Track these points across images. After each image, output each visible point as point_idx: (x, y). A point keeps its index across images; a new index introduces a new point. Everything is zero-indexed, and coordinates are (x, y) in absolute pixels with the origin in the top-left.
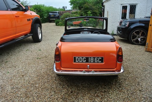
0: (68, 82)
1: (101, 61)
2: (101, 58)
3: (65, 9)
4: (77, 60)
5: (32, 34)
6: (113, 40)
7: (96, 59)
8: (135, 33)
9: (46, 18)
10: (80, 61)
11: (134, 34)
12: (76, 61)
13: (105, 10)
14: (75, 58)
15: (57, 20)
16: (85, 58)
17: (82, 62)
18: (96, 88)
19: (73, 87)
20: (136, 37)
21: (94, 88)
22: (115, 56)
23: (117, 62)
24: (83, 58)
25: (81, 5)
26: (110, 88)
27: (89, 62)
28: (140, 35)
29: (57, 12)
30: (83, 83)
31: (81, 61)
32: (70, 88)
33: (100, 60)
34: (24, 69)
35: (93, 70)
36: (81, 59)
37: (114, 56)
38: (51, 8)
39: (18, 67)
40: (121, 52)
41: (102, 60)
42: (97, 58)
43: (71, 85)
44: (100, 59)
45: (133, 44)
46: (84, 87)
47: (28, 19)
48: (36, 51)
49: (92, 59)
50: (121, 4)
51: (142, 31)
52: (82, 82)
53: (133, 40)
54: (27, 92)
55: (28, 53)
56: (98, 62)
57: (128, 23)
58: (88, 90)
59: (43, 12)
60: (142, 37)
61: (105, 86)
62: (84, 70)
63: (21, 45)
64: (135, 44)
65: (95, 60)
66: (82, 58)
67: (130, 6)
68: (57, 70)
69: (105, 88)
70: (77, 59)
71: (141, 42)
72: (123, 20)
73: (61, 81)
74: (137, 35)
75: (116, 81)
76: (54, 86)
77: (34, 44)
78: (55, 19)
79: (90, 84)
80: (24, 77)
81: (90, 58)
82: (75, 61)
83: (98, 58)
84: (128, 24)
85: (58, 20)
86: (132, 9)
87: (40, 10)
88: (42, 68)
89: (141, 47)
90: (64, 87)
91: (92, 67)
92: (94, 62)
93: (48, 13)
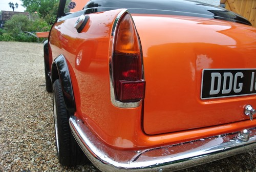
3: (13, 8)
10: (224, 90)
12: (212, 92)
16: (242, 75)
17: (232, 92)
27: (251, 90)
31: (227, 87)
36: (228, 79)
66: (231, 74)
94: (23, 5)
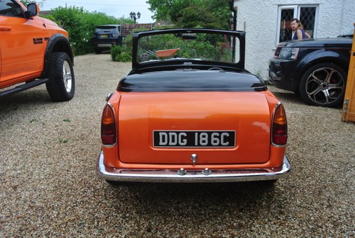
0: (140, 201)
1: (228, 143)
2: (228, 135)
3: (135, 19)
4: (164, 141)
5: (47, 79)
6: (260, 87)
7: (215, 136)
8: (314, 77)
9: (86, 43)
10: (171, 143)
11: (312, 78)
12: (161, 143)
13: (238, 19)
14: (157, 134)
15: (115, 46)
16: (185, 135)
17: (178, 145)
18: (215, 216)
19: (153, 217)
20: (317, 85)
21: (210, 218)
22: (267, 128)
23: (271, 143)
24: (178, 133)
25: (177, 11)
26: (253, 215)
27: (196, 144)
28: (328, 81)
29: (115, 27)
30: (180, 206)
31: (173, 141)
32: (145, 218)
33: (226, 139)
34: (21, 169)
35: (207, 167)
36: (173, 136)
37: (265, 131)
38: (100, 17)
39: (5, 164)
40: (282, 117)
41: (230, 140)
42: (218, 135)
43: (148, 211)
44: (225, 136)
45: (309, 103)
46: (182, 215)
47: (34, 40)
48: (57, 124)
49: (204, 136)
50: (279, 5)
51: (333, 71)
52: (178, 203)
53: (309, 94)
54: (23, 232)
55: (35, 129)
56: (220, 145)
57: (298, 49)
58: (194, 223)
59: (78, 25)
60: (334, 86)
61: (241, 210)
62: (182, 167)
63: (16, 109)
64: (317, 105)
65: (213, 139)
66: (175, 134)
67: (302, 9)
68: (108, 168)
69: (239, 217)
70: (164, 136)
71: (330, 100)
72: (284, 43)
73: (121, 201)
74: (321, 81)
75: (270, 197)
76: (101, 214)
77: (53, 105)
78: (110, 45)
79: (200, 206)
80: (19, 190)
81: (199, 133)
82: (157, 144)
83: (220, 133)
84: (297, 52)
85: (117, 47)
86: (306, 18)
87: (71, 20)
88: (70, 167)
89: (330, 111)
90: (128, 215)
91: (203, 160)
92: (209, 144)
93: (94, 29)
94: (150, 9)
